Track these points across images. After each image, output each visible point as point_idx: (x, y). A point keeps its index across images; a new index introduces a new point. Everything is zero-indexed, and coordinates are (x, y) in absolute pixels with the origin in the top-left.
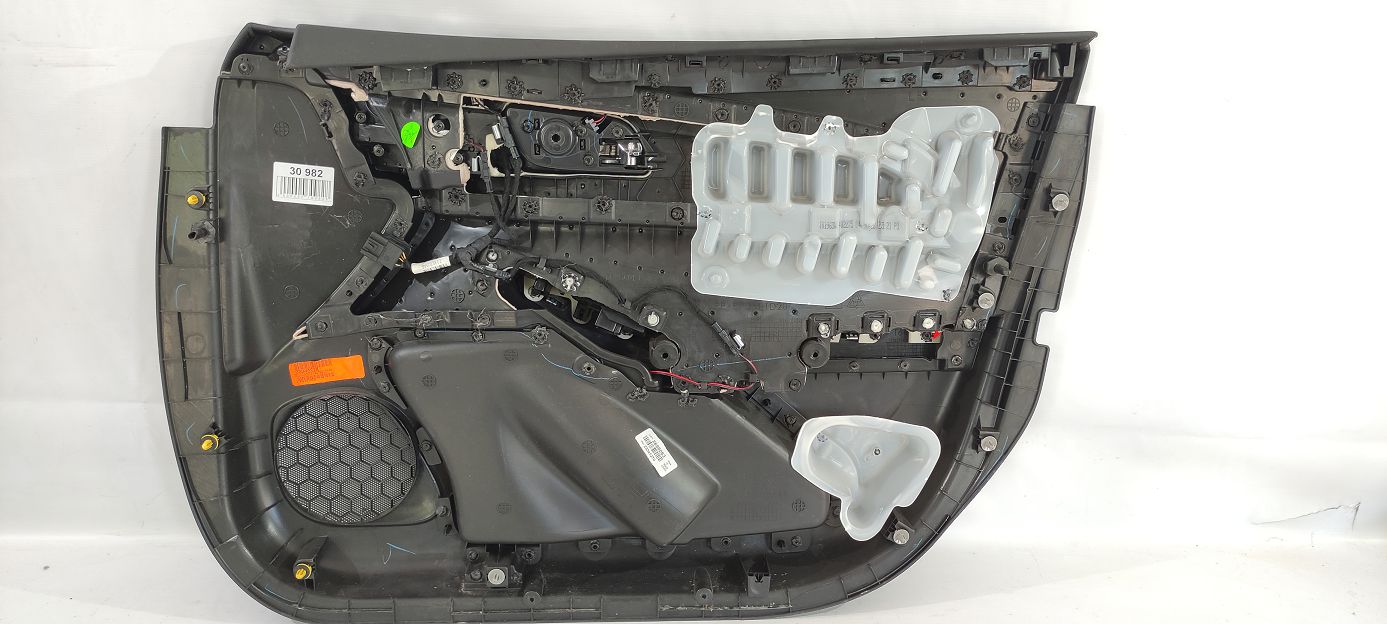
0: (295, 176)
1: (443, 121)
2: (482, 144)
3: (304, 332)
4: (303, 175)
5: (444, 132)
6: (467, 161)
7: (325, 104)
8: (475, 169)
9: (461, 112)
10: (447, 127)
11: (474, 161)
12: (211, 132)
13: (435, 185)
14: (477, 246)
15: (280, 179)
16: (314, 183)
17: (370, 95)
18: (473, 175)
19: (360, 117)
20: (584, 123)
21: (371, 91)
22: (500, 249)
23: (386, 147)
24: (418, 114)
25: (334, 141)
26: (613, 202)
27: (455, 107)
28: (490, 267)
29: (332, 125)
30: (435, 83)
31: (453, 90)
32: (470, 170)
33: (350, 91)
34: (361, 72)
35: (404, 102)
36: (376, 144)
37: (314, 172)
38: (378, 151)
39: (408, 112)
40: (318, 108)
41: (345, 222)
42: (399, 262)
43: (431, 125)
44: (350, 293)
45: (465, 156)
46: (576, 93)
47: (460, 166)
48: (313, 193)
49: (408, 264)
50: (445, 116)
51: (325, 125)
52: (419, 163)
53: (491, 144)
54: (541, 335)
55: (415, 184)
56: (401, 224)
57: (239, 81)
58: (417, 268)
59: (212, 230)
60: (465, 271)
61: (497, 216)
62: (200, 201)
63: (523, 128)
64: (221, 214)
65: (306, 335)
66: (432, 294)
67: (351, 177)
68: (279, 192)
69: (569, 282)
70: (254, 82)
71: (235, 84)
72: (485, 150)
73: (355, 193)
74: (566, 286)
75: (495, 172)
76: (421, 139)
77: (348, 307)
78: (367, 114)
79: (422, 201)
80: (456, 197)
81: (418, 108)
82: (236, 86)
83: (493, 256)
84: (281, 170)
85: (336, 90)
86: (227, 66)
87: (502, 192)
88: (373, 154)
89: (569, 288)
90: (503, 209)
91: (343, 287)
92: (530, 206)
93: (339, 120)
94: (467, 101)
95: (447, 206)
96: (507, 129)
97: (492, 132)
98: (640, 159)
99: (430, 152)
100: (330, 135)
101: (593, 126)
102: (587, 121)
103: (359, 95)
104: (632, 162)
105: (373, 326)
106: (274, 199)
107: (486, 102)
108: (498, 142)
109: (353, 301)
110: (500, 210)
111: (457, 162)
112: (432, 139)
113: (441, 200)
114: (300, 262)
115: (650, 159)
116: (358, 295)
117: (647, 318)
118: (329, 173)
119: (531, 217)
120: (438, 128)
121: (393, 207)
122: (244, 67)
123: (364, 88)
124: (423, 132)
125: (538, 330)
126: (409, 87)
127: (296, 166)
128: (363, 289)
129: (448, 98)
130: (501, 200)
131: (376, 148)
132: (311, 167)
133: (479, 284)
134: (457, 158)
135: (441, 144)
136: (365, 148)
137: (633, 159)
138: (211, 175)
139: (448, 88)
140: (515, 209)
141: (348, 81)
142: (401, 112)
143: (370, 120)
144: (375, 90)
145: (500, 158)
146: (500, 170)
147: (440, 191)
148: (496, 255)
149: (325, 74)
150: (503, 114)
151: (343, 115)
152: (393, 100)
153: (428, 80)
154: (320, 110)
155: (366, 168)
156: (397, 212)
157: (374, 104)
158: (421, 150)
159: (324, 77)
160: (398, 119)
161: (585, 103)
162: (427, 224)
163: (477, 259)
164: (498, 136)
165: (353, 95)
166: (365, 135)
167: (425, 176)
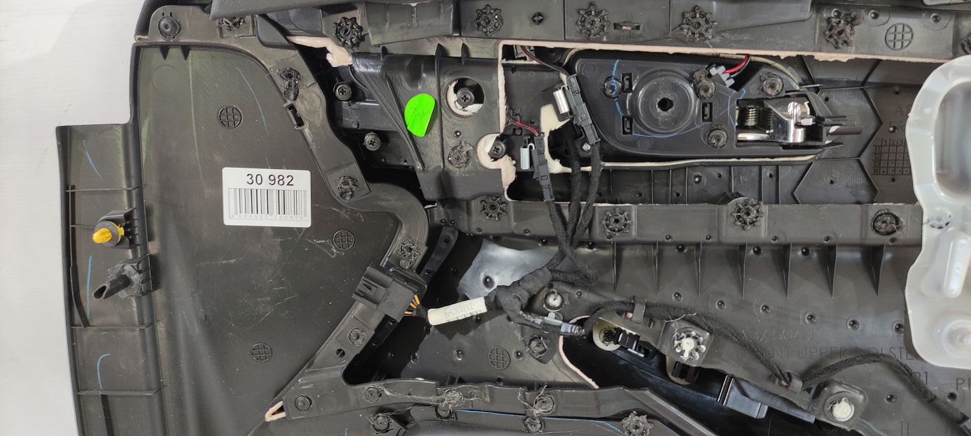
0: (255, 186)
1: (471, 88)
2: (535, 121)
3: (281, 410)
4: (266, 184)
5: (474, 108)
6: (512, 153)
7: (290, 74)
8: (525, 166)
9: (501, 71)
10: (479, 98)
11: (525, 153)
12: (130, 129)
13: (461, 193)
14: (529, 285)
15: (232, 192)
16: (282, 196)
17: (355, 55)
18: (520, 174)
19: (343, 91)
20: (709, 76)
21: (356, 50)
22: (564, 288)
23: (383, 136)
24: (430, 80)
25: (307, 131)
26: (765, 208)
27: (490, 64)
28: (551, 318)
29: (301, 107)
30: (458, 27)
31: (486, 36)
32: (517, 165)
33: (324, 51)
34: (338, 18)
35: (407, 63)
36: (368, 131)
37: (281, 178)
38: (372, 143)
39: (415, 78)
40: (279, 81)
41: (329, 248)
42: (410, 309)
43: (452, 97)
44: (341, 353)
45: (508, 144)
46: (702, 22)
47: (500, 161)
48: (282, 209)
49: (422, 311)
50: (474, 79)
51: (292, 107)
52: (434, 160)
53: (549, 121)
54: (637, 427)
55: (430, 191)
56: (411, 250)
57: (165, 49)
58: (437, 317)
59: (136, 278)
60: (509, 319)
61: (562, 238)
62: (114, 236)
63: (604, 90)
64: (153, 248)
65: (282, 415)
66: (460, 352)
67: (335, 183)
68: (232, 212)
69: (688, 345)
70: (186, 49)
71: (157, 54)
72: (540, 133)
73: (340, 206)
74: (682, 353)
75: (556, 167)
76: (437, 121)
77: (339, 373)
78: (353, 86)
79: (440, 213)
80: (493, 207)
81: (430, 70)
82: (160, 56)
83: (554, 301)
84: (234, 179)
85: (304, 51)
86: (143, 28)
87: (567, 197)
88: (364, 147)
89: (686, 355)
90: (570, 227)
91: (331, 345)
92: (617, 221)
93: (312, 100)
94: (509, 52)
95: (477, 222)
96: (579, 95)
97: (553, 102)
98: (813, 133)
99: (451, 142)
100: (300, 122)
101: (725, 77)
102: (713, 71)
103: (338, 57)
104: (796, 136)
105: (376, 402)
106: (228, 221)
107: (540, 52)
108: (561, 117)
109: (345, 366)
110: (566, 229)
111: (495, 156)
112: (455, 120)
113: (469, 213)
114: (270, 311)
115: (833, 129)
116: (352, 356)
117: (832, 410)
118: (302, 179)
119: (618, 237)
120: (464, 102)
121: (397, 223)
122: (166, 27)
123: (344, 45)
124: (439, 110)
125: (632, 419)
126: (413, 35)
127: (254, 171)
128: (360, 345)
129: (479, 50)
130: (566, 213)
131: (368, 138)
132: (276, 172)
133: (534, 344)
134: (495, 149)
135: (469, 129)
136: (352, 138)
137: (800, 132)
138: (134, 193)
139: (477, 33)
140: (590, 226)
141: (319, 34)
142: (402, 79)
143: (357, 94)
144: (362, 47)
145: (563, 143)
146: (564, 163)
147: (468, 202)
148: (559, 298)
149: (287, 27)
150: (569, 69)
151: (317, 89)
152: (390, 60)
153: (446, 21)
154: (283, 84)
155: (355, 169)
156: (404, 231)
157: (360, 69)
158: (438, 140)
159: (285, 33)
160: (400, 91)
161: (717, 40)
162: (447, 241)
163: (529, 308)
164: (564, 108)
165: (329, 58)
166: (351, 120)
167: (444, 181)
